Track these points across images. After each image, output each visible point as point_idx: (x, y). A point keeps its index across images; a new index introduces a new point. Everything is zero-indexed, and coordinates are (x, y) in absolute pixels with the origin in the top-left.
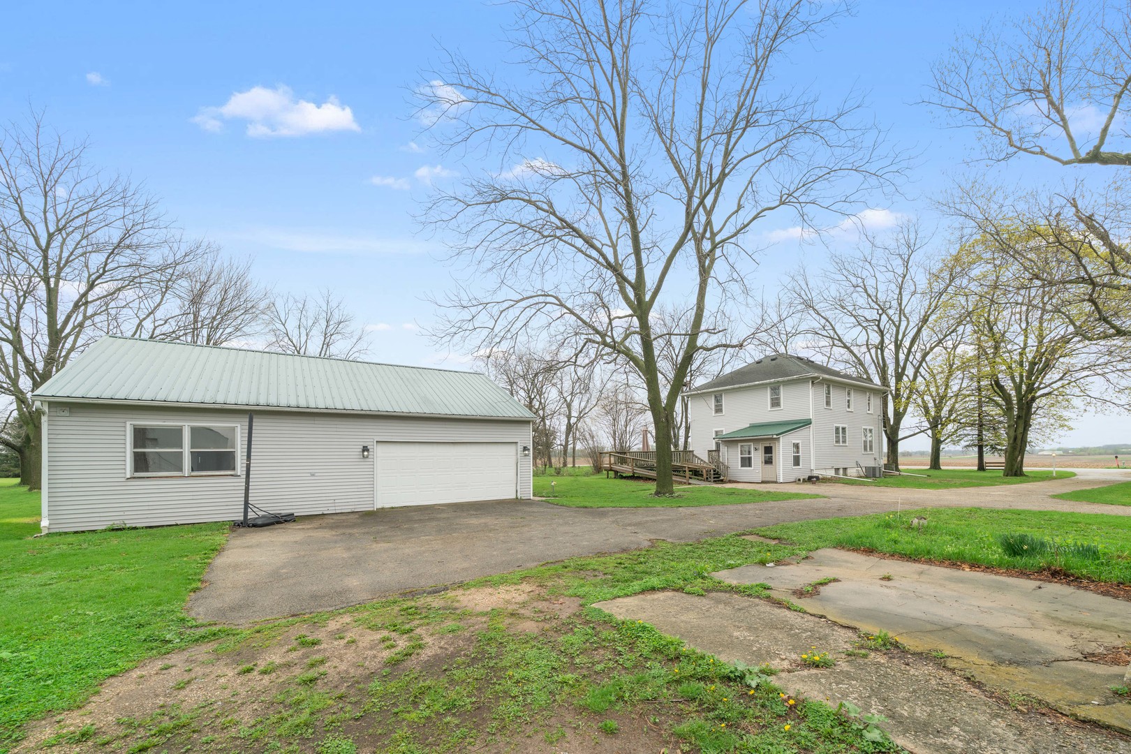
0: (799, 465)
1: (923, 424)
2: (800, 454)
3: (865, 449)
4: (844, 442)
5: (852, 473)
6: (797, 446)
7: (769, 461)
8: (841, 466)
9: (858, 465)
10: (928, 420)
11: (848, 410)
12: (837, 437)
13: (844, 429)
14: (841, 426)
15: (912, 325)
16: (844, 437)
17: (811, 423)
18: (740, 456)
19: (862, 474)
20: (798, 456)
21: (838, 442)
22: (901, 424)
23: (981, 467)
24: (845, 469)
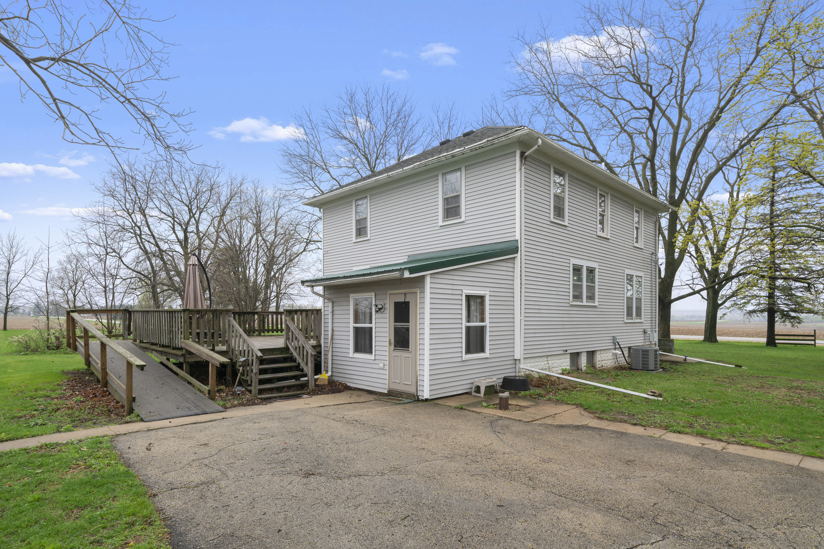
0: (482, 350)
1: (696, 281)
2: (487, 323)
3: (629, 314)
4: (591, 298)
5: (605, 360)
6: (475, 303)
7: (402, 340)
8: (583, 348)
9: (616, 344)
10: (703, 276)
11: (600, 234)
12: (577, 288)
13: (591, 271)
14: (585, 264)
15: (695, 127)
16: (591, 289)
17: (515, 250)
18: (352, 325)
19: (622, 361)
20: (482, 330)
21: (577, 297)
22: (676, 277)
23: (771, 341)
24: (591, 354)
